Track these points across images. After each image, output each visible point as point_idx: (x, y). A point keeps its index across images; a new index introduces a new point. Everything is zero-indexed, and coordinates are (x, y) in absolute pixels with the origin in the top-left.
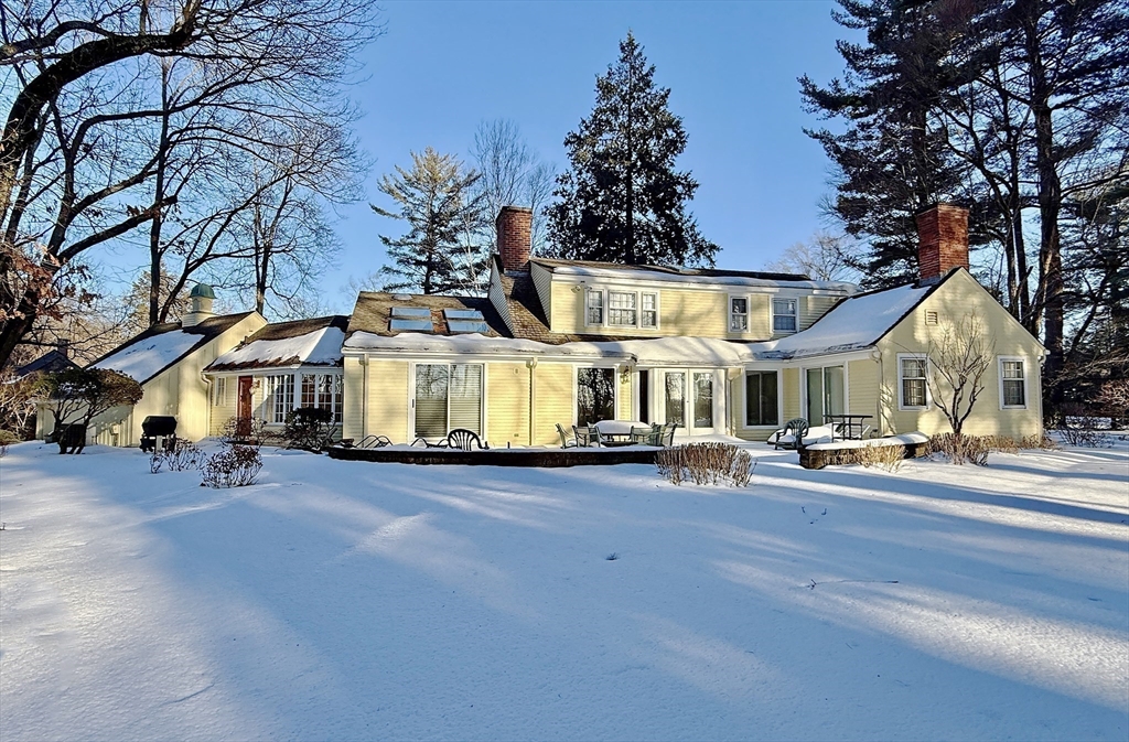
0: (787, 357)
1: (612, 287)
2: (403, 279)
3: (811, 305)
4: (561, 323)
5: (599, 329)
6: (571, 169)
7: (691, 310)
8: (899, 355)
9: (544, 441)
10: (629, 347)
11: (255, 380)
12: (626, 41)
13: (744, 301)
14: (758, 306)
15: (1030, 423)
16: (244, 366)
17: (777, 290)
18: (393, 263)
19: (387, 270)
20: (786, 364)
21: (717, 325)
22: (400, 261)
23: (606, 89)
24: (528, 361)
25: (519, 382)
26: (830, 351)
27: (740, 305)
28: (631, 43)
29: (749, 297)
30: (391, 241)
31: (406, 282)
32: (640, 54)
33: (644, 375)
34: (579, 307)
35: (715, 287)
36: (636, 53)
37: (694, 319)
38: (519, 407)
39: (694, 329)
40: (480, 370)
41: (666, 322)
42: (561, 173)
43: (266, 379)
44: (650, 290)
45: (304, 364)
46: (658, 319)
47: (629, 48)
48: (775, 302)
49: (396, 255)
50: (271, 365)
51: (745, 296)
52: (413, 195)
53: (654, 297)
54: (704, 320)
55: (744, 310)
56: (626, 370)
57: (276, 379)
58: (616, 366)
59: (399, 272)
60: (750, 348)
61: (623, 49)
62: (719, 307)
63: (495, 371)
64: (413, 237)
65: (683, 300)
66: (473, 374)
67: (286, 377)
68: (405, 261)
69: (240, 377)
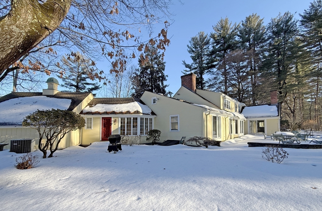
0: (246, 118)
4: (222, 107)
11: (113, 119)
16: (106, 113)
17: (239, 103)
24: (225, 116)
25: (224, 123)
31: (69, 90)
43: (120, 119)
44: (229, 101)
45: (143, 113)
46: (230, 108)
50: (125, 113)
51: (236, 104)
54: (233, 109)
56: (234, 120)
57: (126, 119)
58: (232, 118)
62: (234, 106)
65: (232, 104)
67: (132, 118)
69: (102, 118)
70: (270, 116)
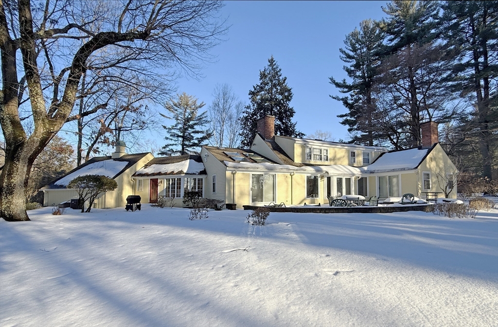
0: (372, 172)
1: (313, 146)
2: (173, 142)
3: (373, 155)
4: (298, 160)
5: (309, 162)
6: (251, 104)
7: (338, 156)
8: (423, 172)
9: (295, 204)
10: (324, 168)
11: (159, 181)
12: (270, 58)
13: (354, 153)
14: (358, 155)
15: (454, 195)
16: (153, 174)
17: (364, 149)
18: (168, 136)
19: (167, 138)
20: (372, 175)
21: (346, 162)
22: (171, 135)
23: (263, 76)
24: (291, 173)
25: (287, 182)
26: (394, 170)
27: (353, 154)
28: (272, 60)
29: (356, 152)
30: (167, 128)
31: (175, 143)
32: (275, 64)
33: (329, 179)
34: (303, 154)
35: (346, 147)
36: (274, 63)
37: (339, 159)
38: (287, 191)
39: (339, 162)
40: (274, 176)
41: (331, 160)
42: (247, 105)
43: (165, 180)
44: (326, 148)
45: (186, 174)
46: (329, 159)
47: (271, 62)
48: (364, 154)
49: (171, 133)
50: (169, 174)
51: (354, 151)
52: (176, 110)
53: (327, 150)
54: (342, 160)
55: (354, 156)
56: (322, 177)
57: (171, 180)
58: (319, 175)
59: (171, 139)
60: (360, 169)
61: (269, 61)
62: (346, 155)
63: (280, 177)
64: (176, 126)
65: (335, 152)
66: (271, 178)
67: (176, 179)
68: (173, 135)
69: (151, 179)
70: (404, 169)
